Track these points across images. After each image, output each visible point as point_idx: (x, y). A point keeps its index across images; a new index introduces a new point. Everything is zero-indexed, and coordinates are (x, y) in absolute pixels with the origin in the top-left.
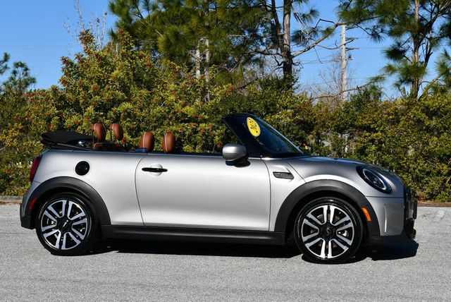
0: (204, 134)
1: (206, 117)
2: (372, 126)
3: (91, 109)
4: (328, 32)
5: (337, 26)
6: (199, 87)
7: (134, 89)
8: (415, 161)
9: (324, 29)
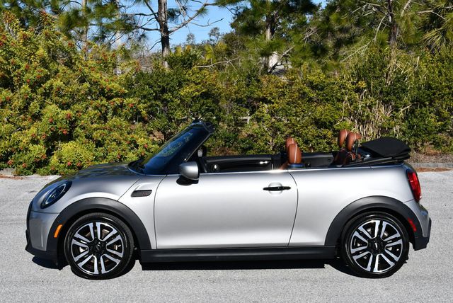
0: (132, 108)
1: (126, 91)
2: (269, 99)
3: (26, 87)
4: (202, 11)
5: (205, 5)
6: (110, 63)
7: (53, 66)
8: (307, 127)
9: (199, 9)
